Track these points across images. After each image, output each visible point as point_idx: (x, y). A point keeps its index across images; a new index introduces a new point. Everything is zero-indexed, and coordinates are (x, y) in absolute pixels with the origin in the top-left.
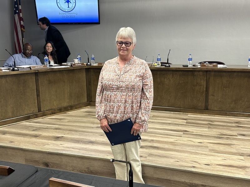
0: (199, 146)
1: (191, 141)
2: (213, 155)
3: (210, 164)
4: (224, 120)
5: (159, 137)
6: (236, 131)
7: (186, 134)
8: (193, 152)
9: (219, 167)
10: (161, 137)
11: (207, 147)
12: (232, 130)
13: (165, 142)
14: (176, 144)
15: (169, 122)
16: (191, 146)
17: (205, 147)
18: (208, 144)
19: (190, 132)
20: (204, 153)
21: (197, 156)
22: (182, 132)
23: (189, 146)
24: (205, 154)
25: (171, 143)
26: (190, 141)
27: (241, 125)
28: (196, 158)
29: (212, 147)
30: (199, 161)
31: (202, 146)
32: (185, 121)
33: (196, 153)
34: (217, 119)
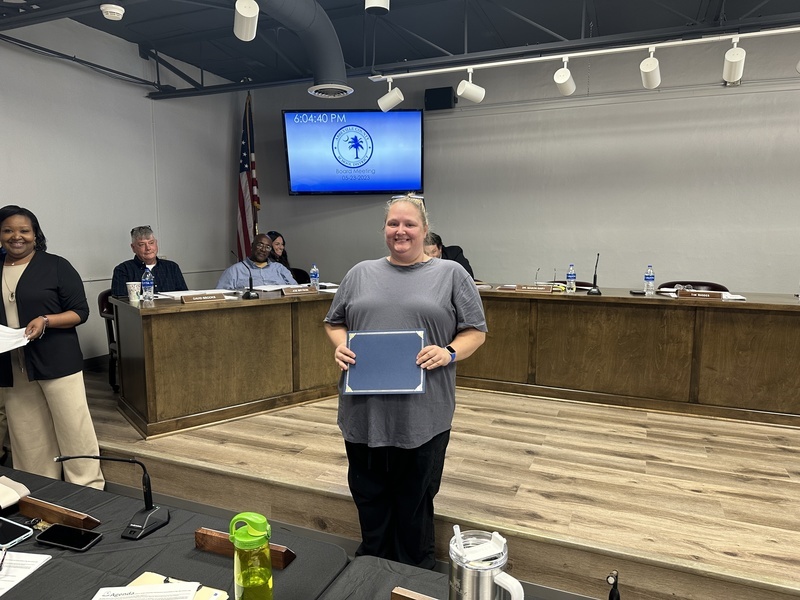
0: (696, 501)
1: (671, 485)
2: (738, 528)
3: (737, 551)
4: (742, 432)
5: (587, 470)
6: (781, 461)
7: (655, 465)
8: (685, 517)
9: (765, 562)
10: (593, 471)
11: (717, 503)
12: (770, 460)
13: (607, 484)
14: (635, 491)
15: (604, 431)
16: (676, 498)
17: (712, 502)
18: (718, 495)
19: (664, 460)
20: (714, 519)
21: (699, 529)
22: (642, 459)
23: (670, 498)
24: (716, 524)
25: (623, 489)
26: (669, 484)
27: (790, 448)
28: (696, 532)
29: (730, 504)
30: (707, 543)
31: (704, 501)
32: (644, 430)
33: (694, 521)
34: (724, 427)
